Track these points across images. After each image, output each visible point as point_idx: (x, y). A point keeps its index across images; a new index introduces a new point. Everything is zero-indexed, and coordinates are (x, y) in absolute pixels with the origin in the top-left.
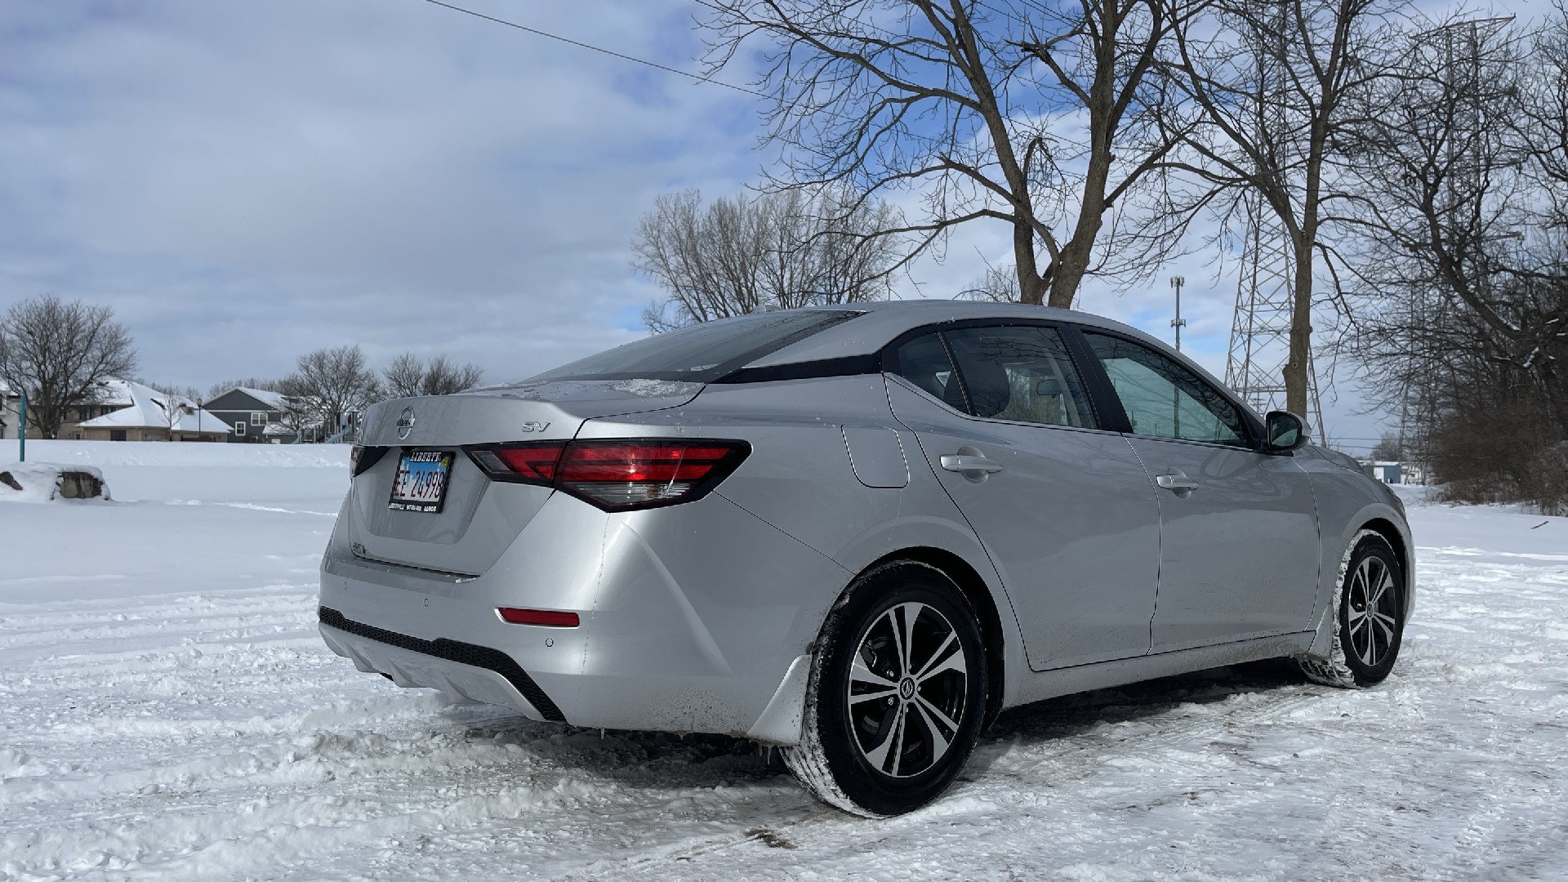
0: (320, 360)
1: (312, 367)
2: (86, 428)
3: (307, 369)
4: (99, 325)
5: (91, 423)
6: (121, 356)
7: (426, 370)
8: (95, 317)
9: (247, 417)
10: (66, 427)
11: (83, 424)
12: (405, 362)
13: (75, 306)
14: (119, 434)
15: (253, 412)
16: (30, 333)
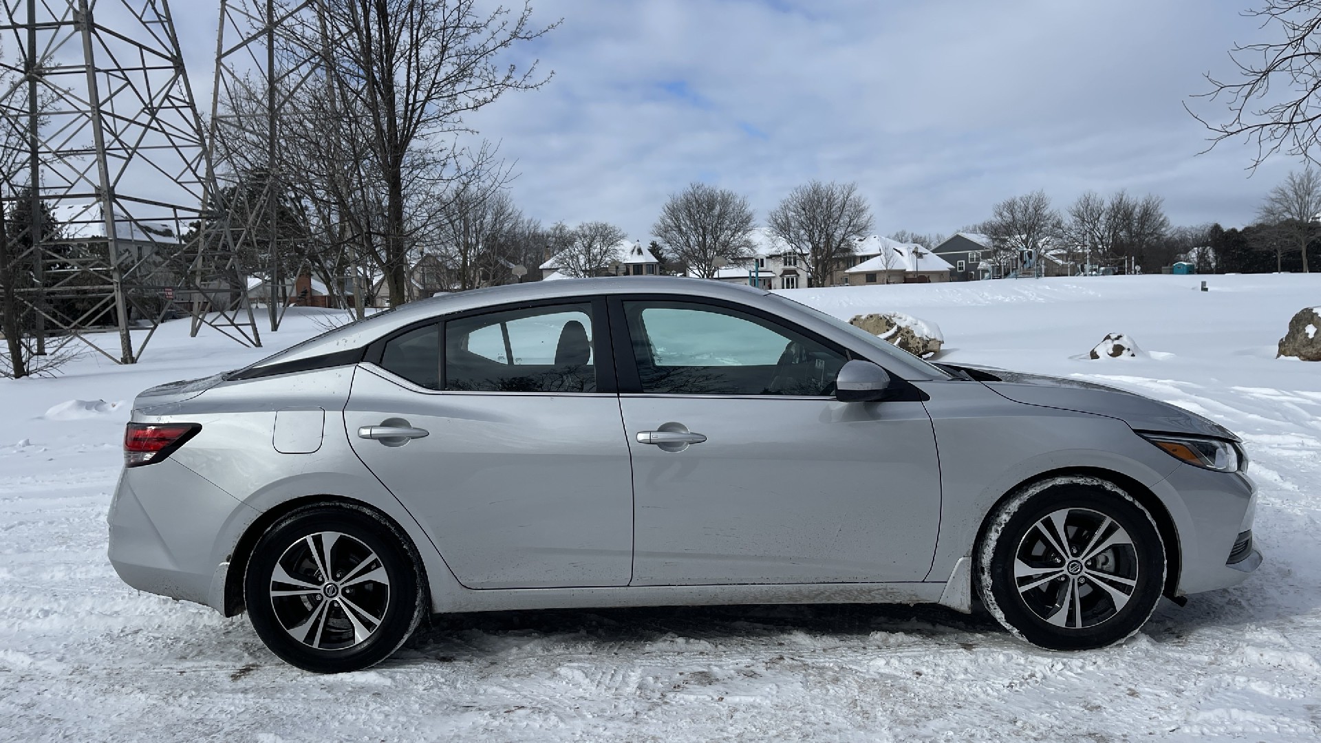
0: (1011, 207)
1: (1005, 213)
2: (851, 274)
3: (1001, 215)
4: (847, 198)
5: (853, 270)
6: (864, 219)
7: (1107, 205)
8: (845, 192)
9: (965, 257)
10: (838, 275)
11: (847, 271)
12: (1087, 200)
13: (831, 186)
14: (871, 278)
15: (970, 252)
16: (804, 209)
